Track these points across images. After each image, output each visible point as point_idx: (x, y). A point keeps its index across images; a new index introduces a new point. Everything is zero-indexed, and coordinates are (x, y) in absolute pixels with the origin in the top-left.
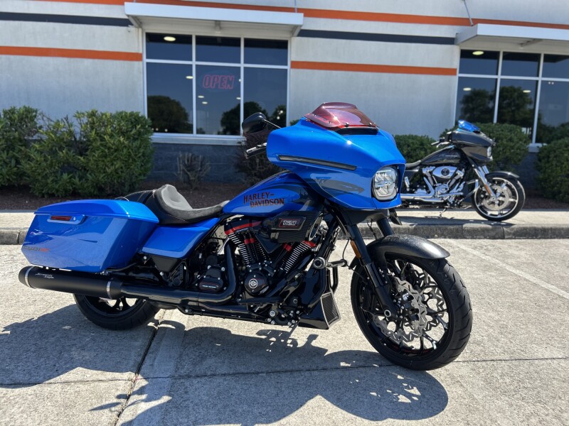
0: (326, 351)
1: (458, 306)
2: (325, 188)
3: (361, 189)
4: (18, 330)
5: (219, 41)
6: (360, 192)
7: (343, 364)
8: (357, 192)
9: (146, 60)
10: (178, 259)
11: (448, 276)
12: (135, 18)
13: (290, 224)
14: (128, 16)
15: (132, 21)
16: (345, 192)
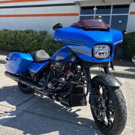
0: (79, 116)
1: (117, 110)
2: (75, 52)
3: (88, 53)
4: (5, 88)
5: (105, 7)
6: (88, 54)
7: (79, 123)
8: (86, 54)
9: (80, 15)
10: (36, 73)
11: (115, 95)
12: (77, 2)
13: (58, 64)
14: (75, 2)
15: (76, 3)
16: (82, 54)
